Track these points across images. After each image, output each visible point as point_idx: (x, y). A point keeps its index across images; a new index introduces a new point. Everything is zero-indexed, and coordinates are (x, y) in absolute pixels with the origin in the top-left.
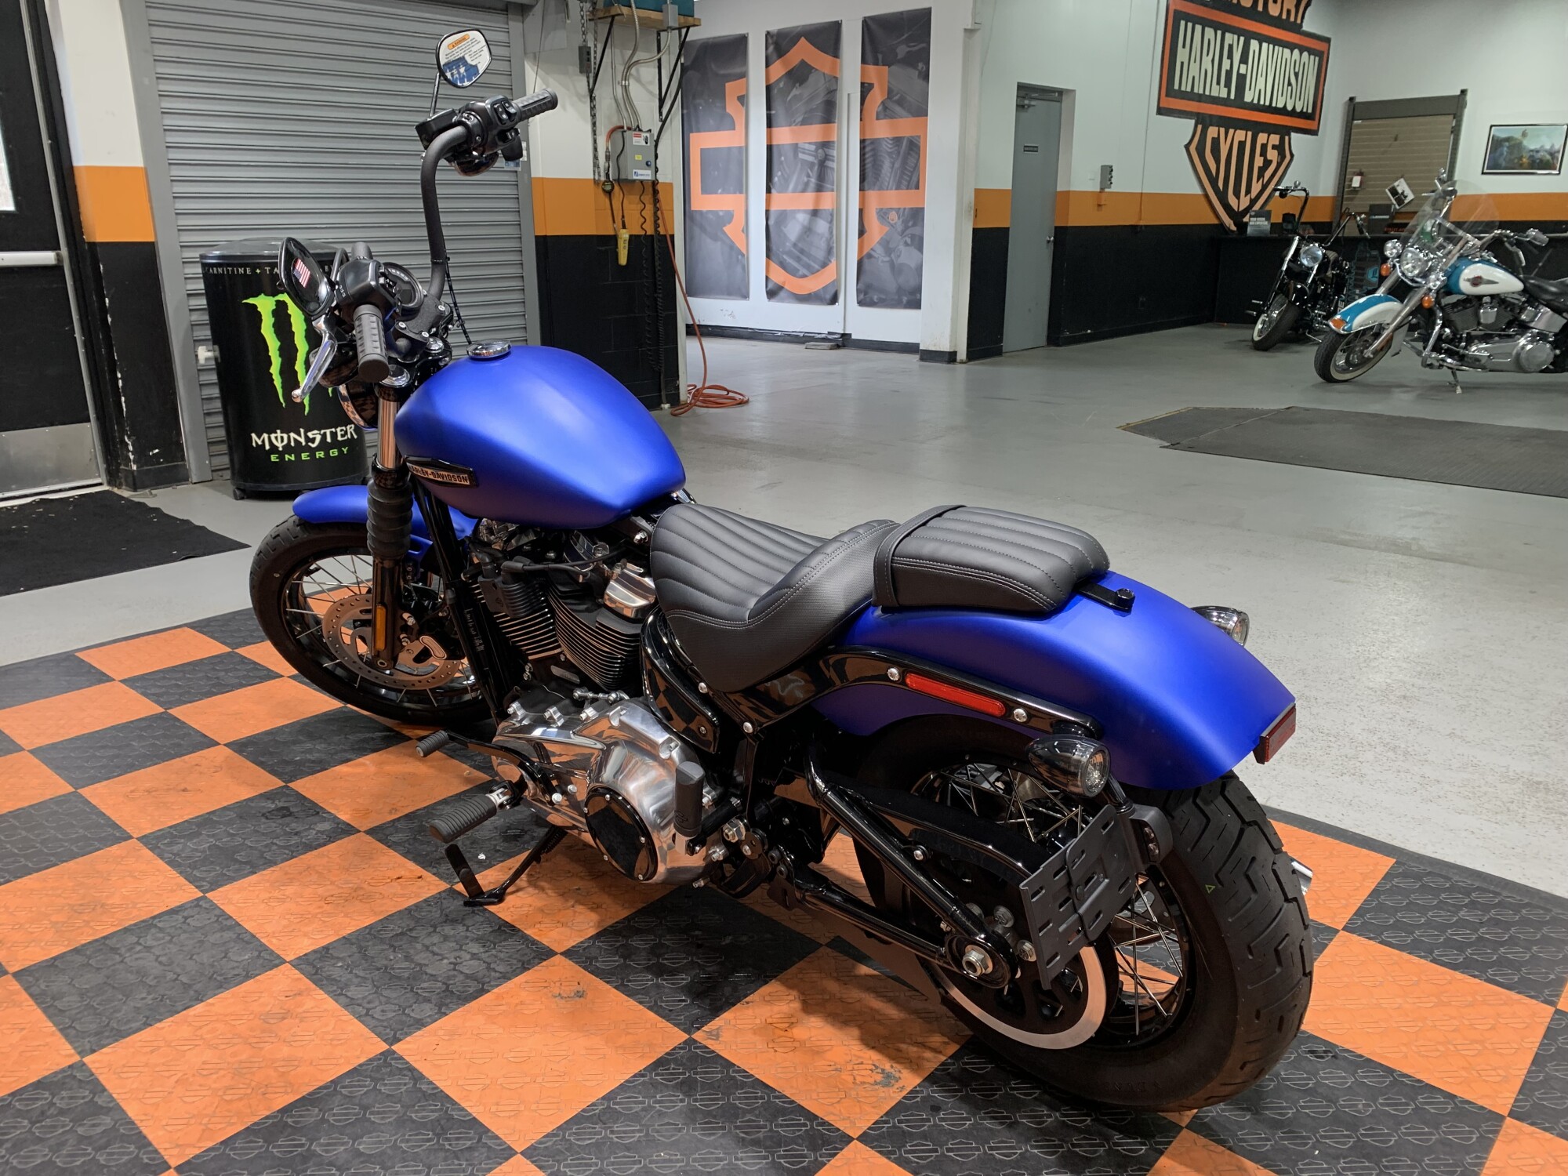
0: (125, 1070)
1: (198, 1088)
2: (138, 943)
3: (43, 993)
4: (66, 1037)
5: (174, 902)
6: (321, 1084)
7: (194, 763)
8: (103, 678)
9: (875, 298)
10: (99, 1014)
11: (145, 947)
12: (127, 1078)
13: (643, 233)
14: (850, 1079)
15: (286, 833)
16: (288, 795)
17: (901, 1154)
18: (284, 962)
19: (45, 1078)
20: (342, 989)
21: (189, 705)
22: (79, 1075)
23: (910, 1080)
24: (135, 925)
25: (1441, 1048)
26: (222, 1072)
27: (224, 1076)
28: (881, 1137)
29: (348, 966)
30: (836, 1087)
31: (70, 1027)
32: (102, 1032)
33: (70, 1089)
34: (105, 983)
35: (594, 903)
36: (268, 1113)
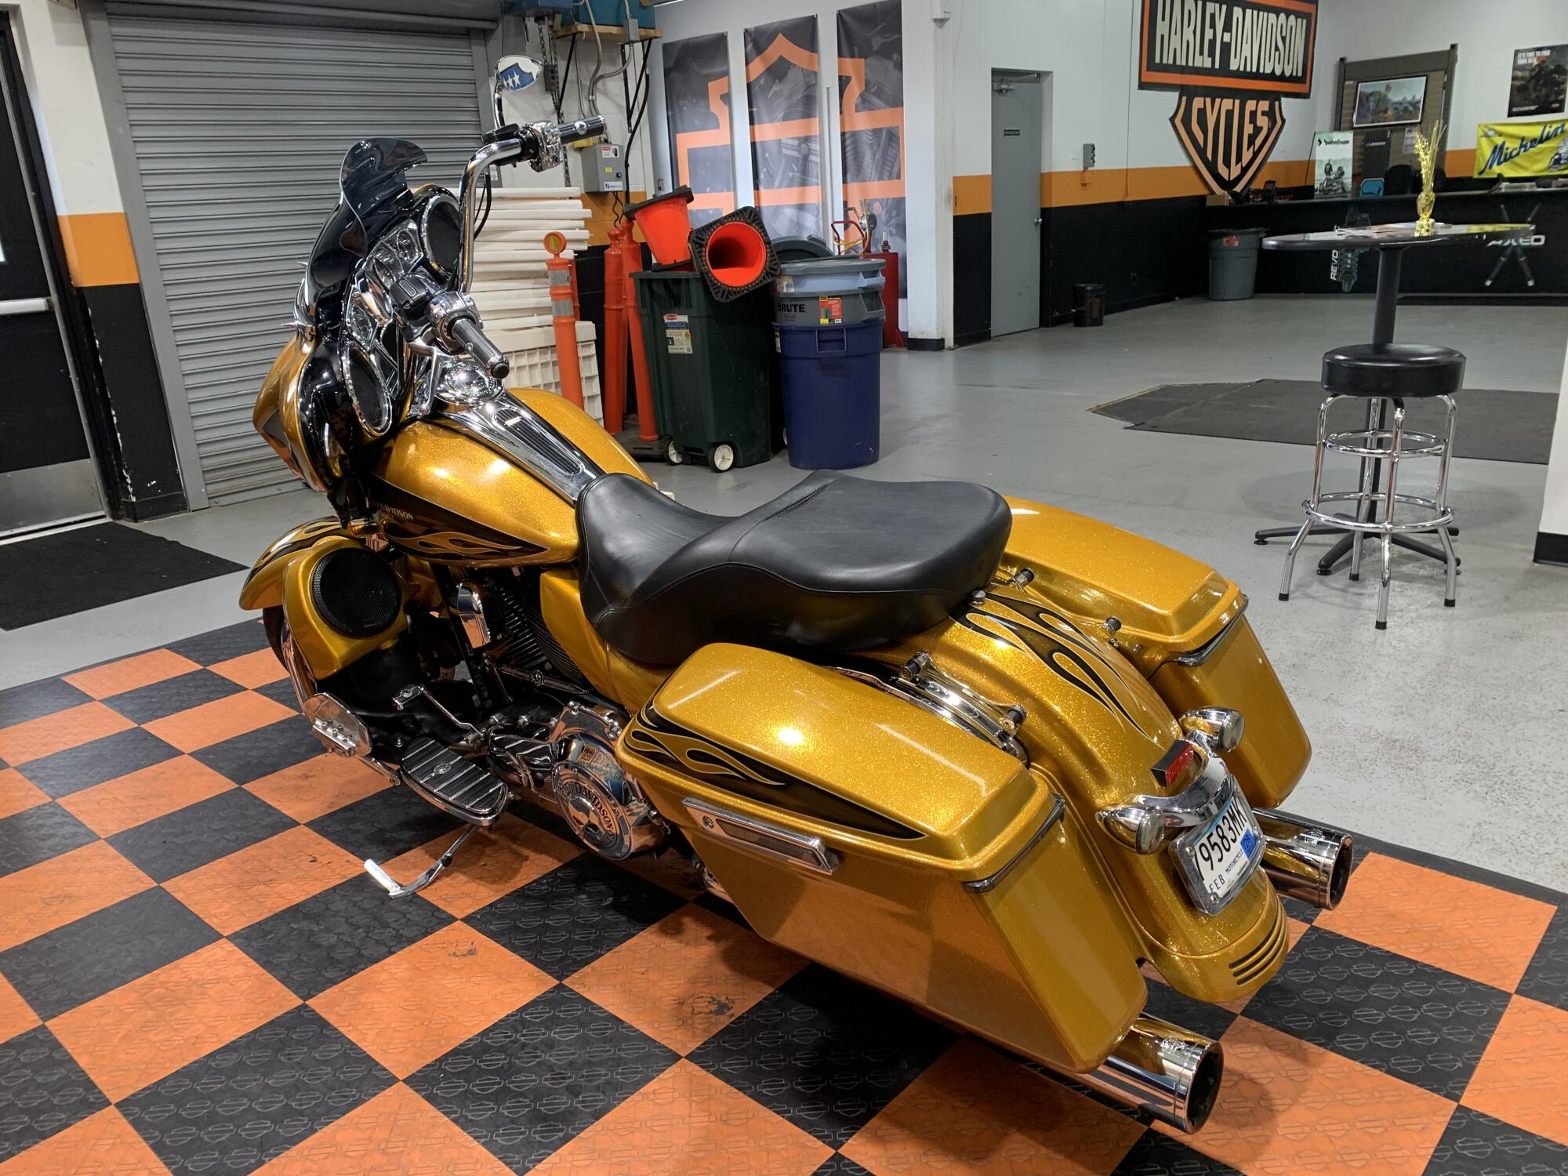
0: (79, 1030)
3: (16, 972)
4: (31, 1006)
5: (133, 891)
6: (243, 1034)
7: (160, 771)
8: (85, 699)
12: (82, 1037)
14: (689, 1011)
16: (242, 796)
17: (719, 1068)
18: (222, 937)
19: (14, 1038)
20: (270, 956)
21: (160, 720)
22: (41, 1037)
24: (97, 913)
26: (160, 1029)
28: (706, 1054)
31: (36, 998)
32: (62, 1002)
33: (31, 1048)
35: (496, 877)
36: (196, 1059)
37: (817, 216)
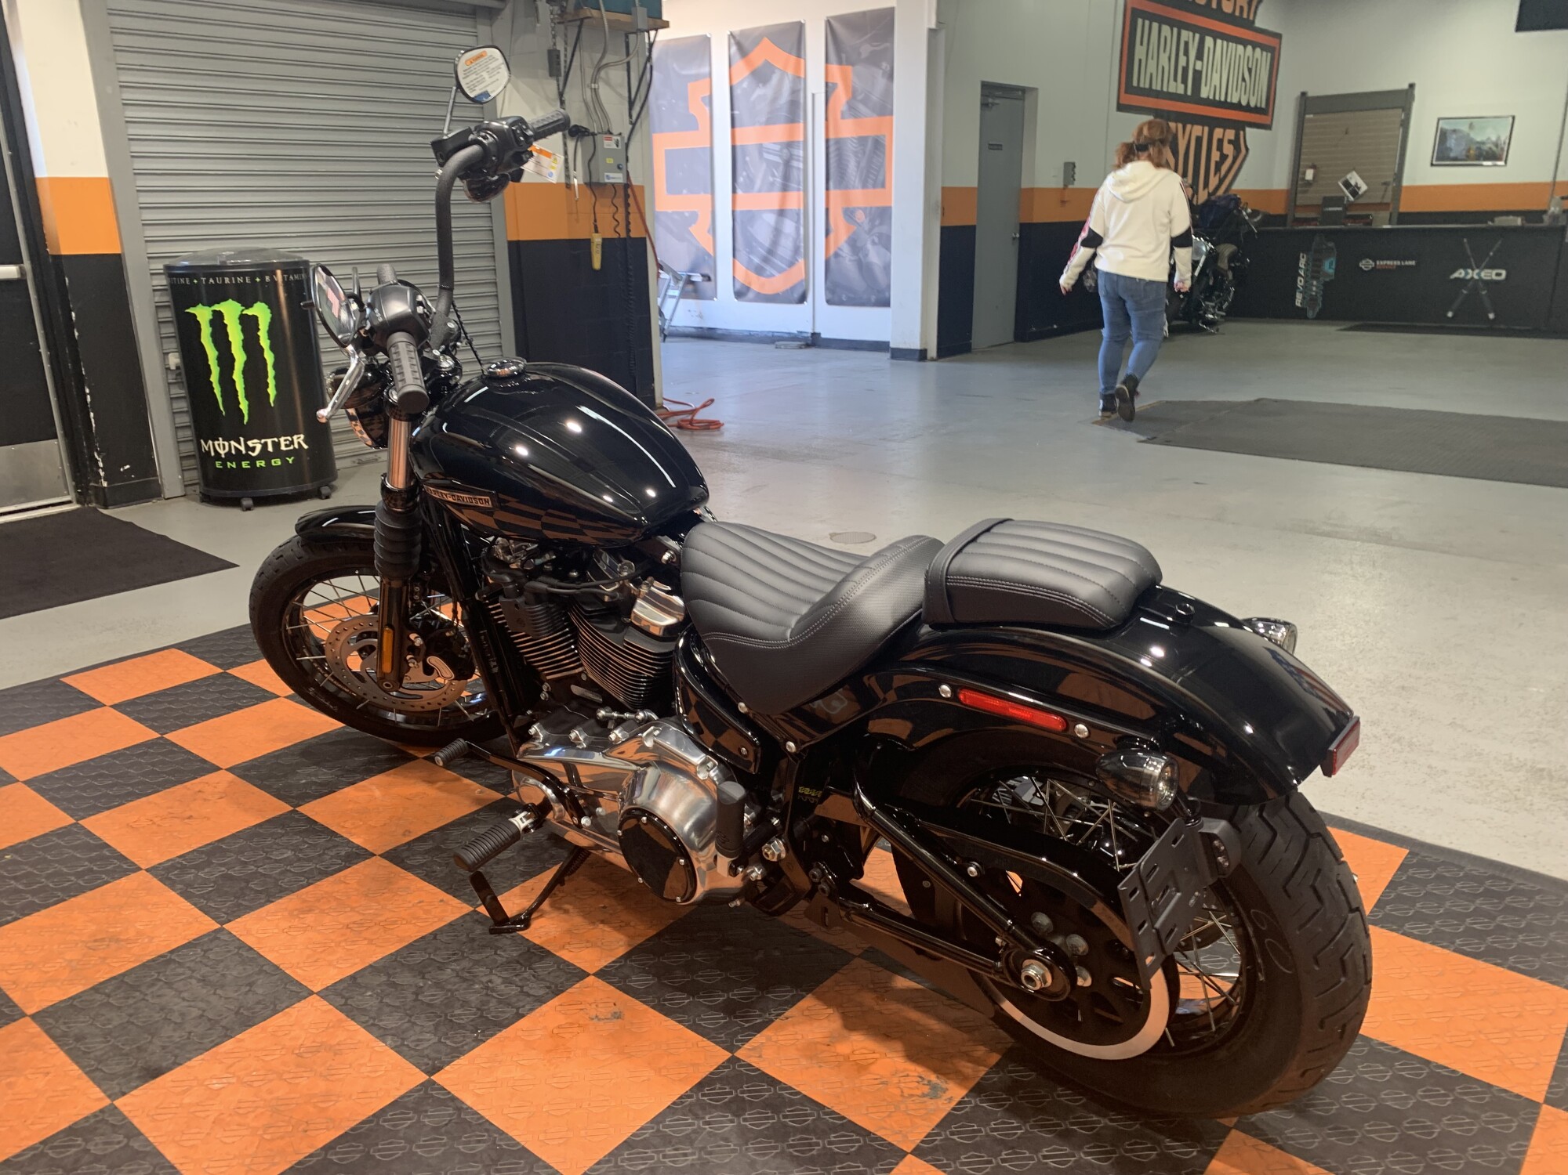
0: (159, 1111)
1: (235, 1127)
2: (158, 980)
3: (65, 1035)
4: (93, 1079)
5: (191, 934)
6: (364, 1118)
7: (197, 790)
8: (92, 704)
9: (844, 298)
10: (127, 1055)
11: (166, 983)
12: (162, 1121)
13: (616, 236)
14: (897, 1092)
15: (299, 860)
16: (298, 820)
17: (956, 1167)
18: (311, 993)
19: (76, 1123)
20: (374, 1019)
21: (185, 729)
22: (111, 1120)
23: (956, 1092)
24: (153, 960)
25: (1473, 1038)
26: (260, 1110)
27: (262, 1113)
28: (935, 1149)
29: (378, 994)
30: (884, 1100)
31: (97, 1069)
32: (131, 1073)
33: (102, 1135)
34: (127, 1022)
35: (622, 921)
36: (312, 1151)
37: (798, 222)
